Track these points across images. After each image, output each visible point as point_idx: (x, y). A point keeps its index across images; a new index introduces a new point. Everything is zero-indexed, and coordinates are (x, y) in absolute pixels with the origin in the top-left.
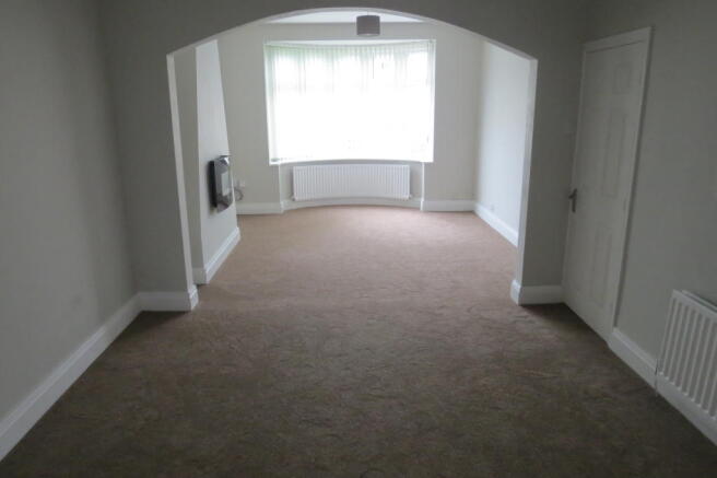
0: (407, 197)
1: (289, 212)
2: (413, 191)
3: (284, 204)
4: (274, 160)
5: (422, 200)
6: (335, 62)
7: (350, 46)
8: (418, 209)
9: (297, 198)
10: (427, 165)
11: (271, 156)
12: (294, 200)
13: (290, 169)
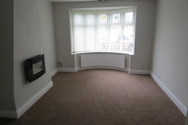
0: (124, 67)
1: (79, 71)
2: (126, 65)
3: (76, 69)
4: (74, 52)
5: (129, 69)
6: (98, 16)
7: (104, 10)
8: (128, 72)
9: (82, 66)
10: (131, 56)
11: (72, 51)
12: (81, 67)
13: (80, 56)
